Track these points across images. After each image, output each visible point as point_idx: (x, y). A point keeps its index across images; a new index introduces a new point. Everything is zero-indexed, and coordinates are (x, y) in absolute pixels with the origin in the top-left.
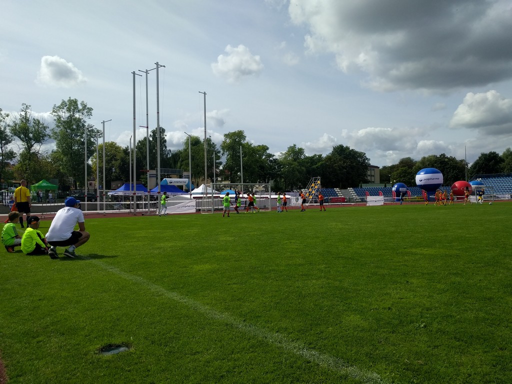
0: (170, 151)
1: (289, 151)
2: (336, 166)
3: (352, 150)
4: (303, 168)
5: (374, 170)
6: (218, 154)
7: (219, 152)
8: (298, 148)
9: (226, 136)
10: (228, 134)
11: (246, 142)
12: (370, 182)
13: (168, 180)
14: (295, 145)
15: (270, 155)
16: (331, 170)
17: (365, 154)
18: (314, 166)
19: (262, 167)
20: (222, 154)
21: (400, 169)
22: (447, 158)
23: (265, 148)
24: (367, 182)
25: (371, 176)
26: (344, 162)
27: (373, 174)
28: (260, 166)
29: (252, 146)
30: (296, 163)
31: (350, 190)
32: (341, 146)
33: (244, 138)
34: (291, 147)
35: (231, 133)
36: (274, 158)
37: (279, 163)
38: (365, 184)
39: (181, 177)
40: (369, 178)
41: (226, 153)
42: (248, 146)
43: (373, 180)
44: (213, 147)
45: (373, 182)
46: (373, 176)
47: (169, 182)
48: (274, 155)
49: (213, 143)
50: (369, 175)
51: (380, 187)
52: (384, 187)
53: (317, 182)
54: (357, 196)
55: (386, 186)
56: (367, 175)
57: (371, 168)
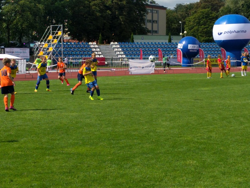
5: (157, 12)
12: (149, 32)
24: (143, 32)
25: (153, 22)
27: (155, 18)
31: (115, 45)
38: (140, 36)
40: (149, 26)
43: (155, 29)
45: (156, 32)
46: (157, 22)
50: (150, 21)
51: (161, 41)
52: (167, 41)
53: (57, 33)
54: (124, 56)
55: (170, 41)
56: (146, 21)
57: (153, 9)
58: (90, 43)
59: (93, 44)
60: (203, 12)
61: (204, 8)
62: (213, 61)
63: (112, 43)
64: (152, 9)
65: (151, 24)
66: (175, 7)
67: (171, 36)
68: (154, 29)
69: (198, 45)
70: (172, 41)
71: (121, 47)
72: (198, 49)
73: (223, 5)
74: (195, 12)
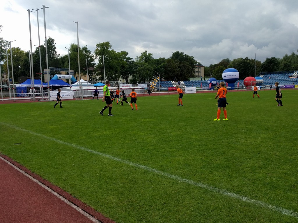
0: (60, 55)
1: (142, 56)
2: (174, 66)
3: (186, 55)
4: (152, 67)
5: (200, 68)
6: (93, 58)
7: (94, 56)
8: (149, 54)
9: (98, 45)
10: (99, 44)
11: (111, 50)
12: (196, 76)
13: (58, 75)
14: (146, 51)
15: (129, 59)
16: (170, 68)
17: (194, 58)
18: (159, 66)
19: (123, 67)
20: (95, 58)
22: (249, 60)
23: (125, 54)
24: (194, 76)
26: (179, 63)
27: (199, 71)
28: (121, 66)
29: (116, 52)
30: (147, 64)
31: (182, 82)
32: (178, 53)
33: (110, 47)
34: (143, 53)
35: (101, 43)
36: (132, 60)
37: (135, 64)
38: (193, 78)
39: (68, 73)
41: (97, 57)
42: (113, 52)
44: (89, 53)
47: (59, 77)
48: (132, 58)
49: (89, 50)
53: (157, 78)
54: (185, 86)
56: (195, 72)
58: (172, 82)
59: (173, 82)
60: (220, 68)
61: (221, 66)
63: (181, 81)
65: (198, 73)
66: (209, 66)
67: (206, 78)
68: (199, 75)
70: (206, 80)
71: (184, 83)
72: (216, 82)
73: (229, 64)
74: (217, 68)
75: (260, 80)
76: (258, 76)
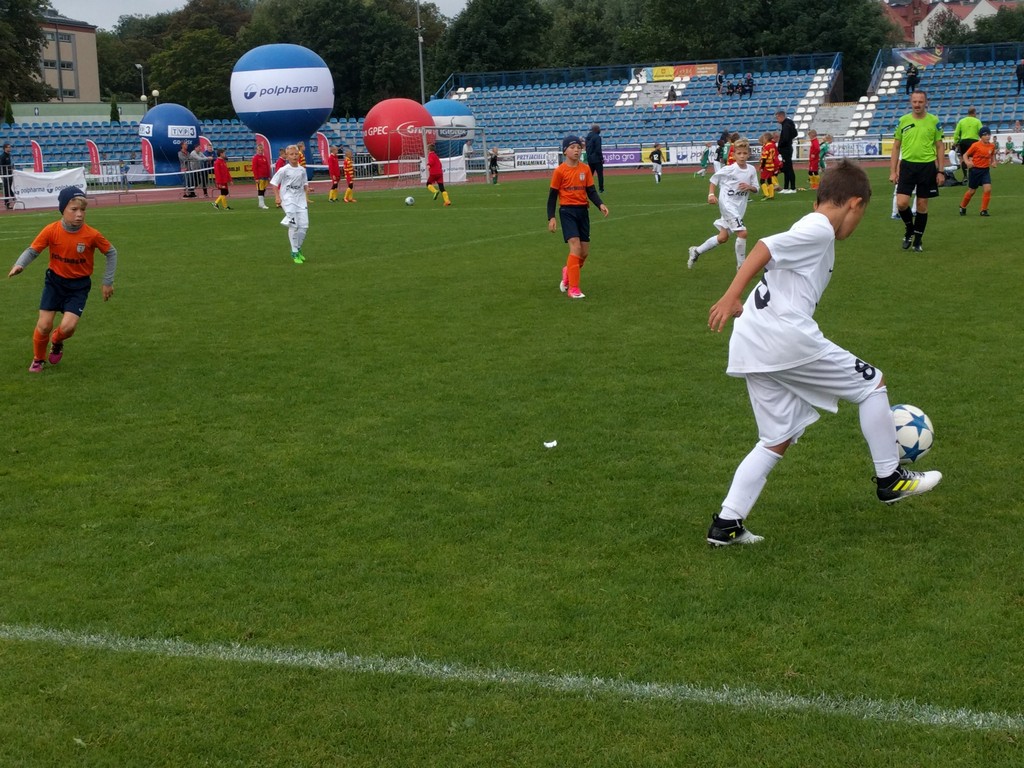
5: (68, 38)
12: (55, 91)
21: (187, 34)
25: (60, 65)
27: (66, 57)
38: (30, 107)
40: (51, 77)
43: (68, 85)
45: (71, 93)
46: (71, 66)
50: (50, 64)
51: (90, 119)
52: (107, 118)
55: (115, 116)
56: (41, 65)
57: (60, 31)
60: (195, 40)
61: (198, 26)
62: (238, 169)
64: (54, 30)
65: (55, 72)
66: (117, 24)
67: (118, 105)
68: (65, 87)
69: (194, 127)
70: (122, 118)
72: (195, 136)
73: (248, 20)
74: (175, 38)
75: (458, 120)
76: (440, 96)
